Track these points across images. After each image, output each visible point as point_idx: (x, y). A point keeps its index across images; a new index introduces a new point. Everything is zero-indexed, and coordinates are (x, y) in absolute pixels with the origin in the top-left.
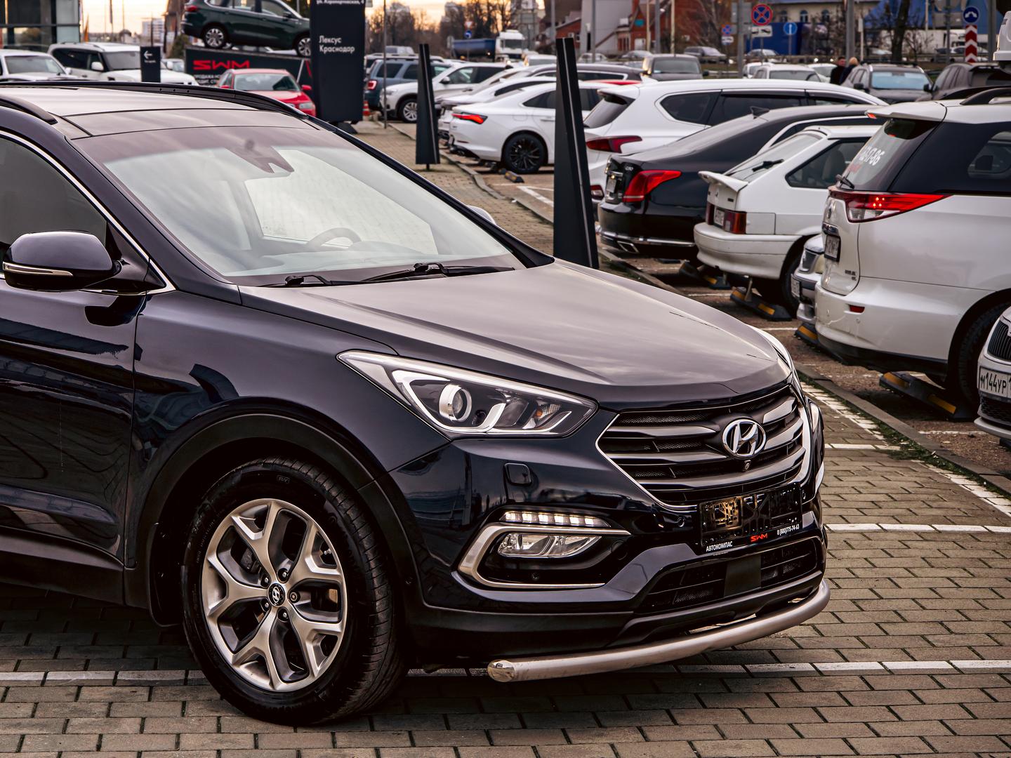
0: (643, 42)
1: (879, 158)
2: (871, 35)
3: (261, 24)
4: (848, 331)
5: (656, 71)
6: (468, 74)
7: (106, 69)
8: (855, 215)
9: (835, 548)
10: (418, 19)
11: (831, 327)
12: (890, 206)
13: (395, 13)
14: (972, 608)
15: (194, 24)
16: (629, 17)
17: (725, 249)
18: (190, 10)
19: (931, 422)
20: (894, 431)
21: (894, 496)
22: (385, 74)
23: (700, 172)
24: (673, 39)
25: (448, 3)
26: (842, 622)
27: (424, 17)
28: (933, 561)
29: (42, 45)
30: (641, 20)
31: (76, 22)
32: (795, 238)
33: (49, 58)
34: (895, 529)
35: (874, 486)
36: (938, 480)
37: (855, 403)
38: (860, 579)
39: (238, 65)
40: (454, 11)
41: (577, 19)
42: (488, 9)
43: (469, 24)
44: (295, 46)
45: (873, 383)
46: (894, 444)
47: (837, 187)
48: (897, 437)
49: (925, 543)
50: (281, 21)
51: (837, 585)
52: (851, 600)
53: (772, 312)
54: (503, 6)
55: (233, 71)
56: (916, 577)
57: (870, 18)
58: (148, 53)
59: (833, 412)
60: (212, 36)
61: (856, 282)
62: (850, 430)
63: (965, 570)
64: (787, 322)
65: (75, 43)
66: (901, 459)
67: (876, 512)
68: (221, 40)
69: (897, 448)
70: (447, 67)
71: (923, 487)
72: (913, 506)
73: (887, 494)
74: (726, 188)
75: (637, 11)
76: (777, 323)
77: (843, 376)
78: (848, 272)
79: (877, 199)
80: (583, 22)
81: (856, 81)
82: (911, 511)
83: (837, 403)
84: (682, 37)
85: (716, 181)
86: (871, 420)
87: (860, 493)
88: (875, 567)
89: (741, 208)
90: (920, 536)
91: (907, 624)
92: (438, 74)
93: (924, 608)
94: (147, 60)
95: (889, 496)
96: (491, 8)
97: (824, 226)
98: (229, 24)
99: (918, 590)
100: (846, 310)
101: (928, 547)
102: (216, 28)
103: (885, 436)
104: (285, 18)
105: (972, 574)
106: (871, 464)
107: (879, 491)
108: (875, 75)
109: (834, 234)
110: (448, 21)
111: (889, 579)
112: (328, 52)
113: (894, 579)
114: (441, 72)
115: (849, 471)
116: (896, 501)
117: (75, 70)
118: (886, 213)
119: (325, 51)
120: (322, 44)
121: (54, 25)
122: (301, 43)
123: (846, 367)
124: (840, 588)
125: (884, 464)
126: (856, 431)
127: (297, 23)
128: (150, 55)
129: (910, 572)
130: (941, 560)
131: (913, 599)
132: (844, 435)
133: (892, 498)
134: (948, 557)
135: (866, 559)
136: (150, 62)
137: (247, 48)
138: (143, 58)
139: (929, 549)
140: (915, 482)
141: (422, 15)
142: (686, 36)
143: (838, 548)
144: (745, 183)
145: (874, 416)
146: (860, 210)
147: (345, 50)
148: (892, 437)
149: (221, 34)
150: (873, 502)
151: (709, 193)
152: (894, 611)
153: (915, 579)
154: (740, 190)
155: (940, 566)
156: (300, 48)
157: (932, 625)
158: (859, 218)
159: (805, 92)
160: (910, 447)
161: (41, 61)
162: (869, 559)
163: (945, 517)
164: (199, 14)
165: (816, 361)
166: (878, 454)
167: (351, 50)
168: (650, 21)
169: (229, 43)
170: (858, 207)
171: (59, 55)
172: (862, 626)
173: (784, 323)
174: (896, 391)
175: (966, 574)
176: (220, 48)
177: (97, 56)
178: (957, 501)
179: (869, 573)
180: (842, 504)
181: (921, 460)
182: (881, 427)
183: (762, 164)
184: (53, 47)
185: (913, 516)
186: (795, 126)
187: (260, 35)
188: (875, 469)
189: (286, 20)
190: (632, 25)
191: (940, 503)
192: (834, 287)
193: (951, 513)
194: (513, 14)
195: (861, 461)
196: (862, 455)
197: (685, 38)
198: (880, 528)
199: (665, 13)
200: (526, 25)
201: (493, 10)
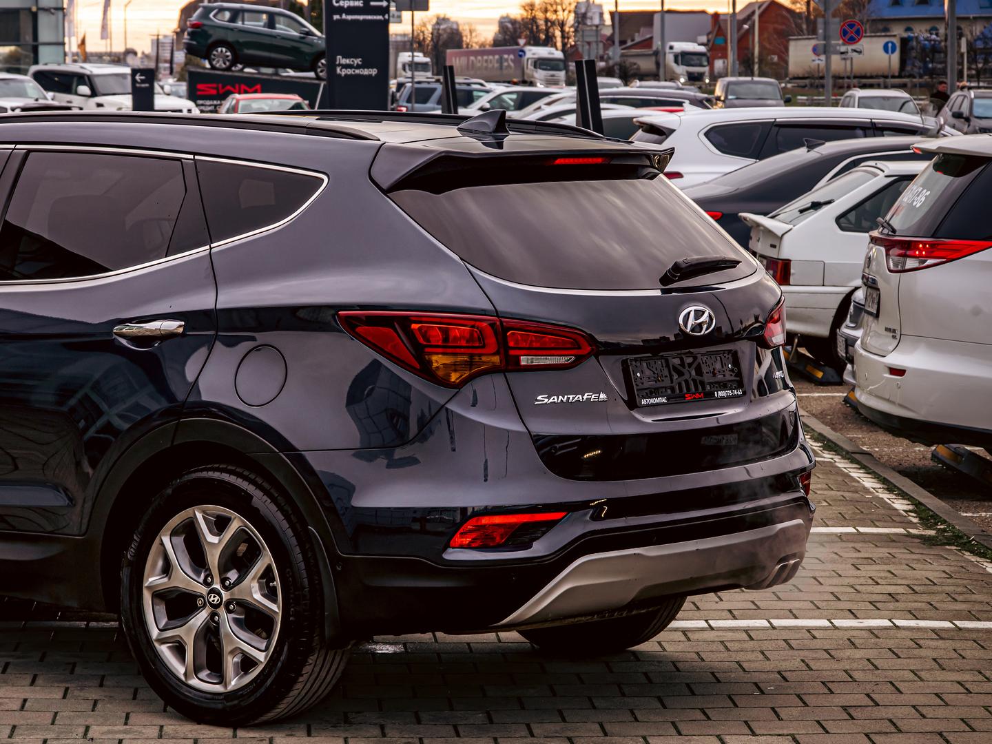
0: (724, 63)
1: (923, 199)
2: (983, 56)
3: (275, 42)
4: (887, 397)
5: (730, 97)
6: (511, 99)
7: (94, 94)
8: (896, 265)
9: (836, 647)
10: (466, 36)
11: (871, 393)
12: (935, 254)
13: (439, 29)
14: (980, 717)
15: (197, 42)
16: (708, 35)
18: (193, 26)
19: (983, 503)
20: (931, 513)
21: (915, 588)
22: (413, 100)
23: (740, 214)
24: (756, 60)
25: (503, 18)
26: (827, 732)
27: (474, 34)
28: (945, 663)
29: (22, 67)
30: (722, 37)
31: (61, 40)
32: (847, 290)
33: (29, 81)
34: (909, 625)
35: (896, 576)
36: (971, 569)
37: (892, 481)
38: (858, 683)
39: (247, 89)
40: (507, 28)
41: (648, 36)
42: (546, 25)
43: (524, 42)
44: (313, 68)
45: (923, 457)
46: (930, 528)
47: (879, 233)
48: (935, 519)
49: (941, 642)
50: (298, 39)
51: (829, 689)
52: (842, 707)
53: (820, 375)
54: (563, 21)
55: (237, 96)
56: (922, 680)
57: (981, 37)
58: (141, 75)
59: (866, 490)
60: (219, 56)
61: (897, 341)
62: (882, 511)
63: (980, 673)
64: (837, 387)
65: (59, 64)
66: (934, 545)
67: (892, 605)
68: (228, 61)
69: (932, 533)
70: (487, 92)
71: (952, 577)
72: (934, 599)
73: (908, 585)
74: (768, 232)
75: (717, 27)
76: (825, 388)
77: (892, 449)
78: (888, 330)
79: (921, 246)
80: (654, 39)
81: (955, 109)
82: (931, 605)
83: (873, 480)
84: (769, 58)
85: (758, 225)
86: (908, 499)
87: (878, 584)
88: (877, 669)
89: (785, 255)
90: (936, 633)
91: (900, 735)
92: (477, 99)
93: (924, 717)
94: (139, 83)
95: (911, 588)
96: (549, 24)
97: (863, 277)
98: (238, 42)
99: (921, 696)
100: (886, 373)
101: (943, 646)
102: (222, 47)
103: (921, 519)
104: (302, 35)
105: (987, 678)
106: (897, 551)
107: (900, 582)
108: (977, 101)
109: (874, 285)
110: (500, 39)
111: (891, 683)
112: (346, 75)
113: (896, 683)
114: (481, 97)
115: (871, 559)
116: (917, 593)
117: (59, 95)
118: (930, 262)
119: (343, 74)
120: (340, 65)
121: (35, 43)
122: (320, 64)
123: (896, 439)
124: (832, 692)
125: (913, 551)
126: (889, 512)
127: (315, 41)
128: (143, 77)
129: (916, 674)
130: (955, 661)
131: (914, 707)
132: (874, 517)
133: (913, 590)
134: (964, 658)
135: (868, 660)
136: (143, 85)
137: (264, 70)
138: (134, 81)
139: (943, 648)
140: (944, 572)
141: (471, 32)
142: (773, 56)
143: (839, 647)
144: (791, 226)
145: (912, 495)
146: (901, 259)
147: (366, 72)
148: (928, 520)
149: (229, 54)
150: (890, 594)
151: (751, 238)
152: (888, 720)
153: (921, 684)
154: (783, 235)
155: (953, 668)
156: (319, 70)
157: (929, 736)
158: (900, 268)
159: (871, 122)
160: (947, 532)
161: (19, 84)
162: (873, 661)
163: (969, 612)
164: (203, 30)
165: (863, 431)
166: (908, 539)
167: (374, 72)
169: (241, 64)
170: (899, 255)
171: (39, 77)
172: (849, 736)
173: (833, 387)
174: (949, 467)
175: (980, 678)
176: (229, 69)
177: (83, 79)
178: (987, 593)
179: (869, 677)
180: (853, 596)
181: (957, 546)
182: (919, 508)
183: (810, 205)
184: (34, 68)
185: (933, 611)
186: (854, 161)
187: (273, 55)
188: (901, 556)
189: (303, 38)
190: (710, 45)
191: (968, 596)
192: (875, 347)
193: (978, 607)
194: (575, 32)
195: (888, 547)
196: (890, 540)
197: (772, 59)
198: (892, 624)
199: (748, 31)
200: (589, 43)
201: (551, 26)
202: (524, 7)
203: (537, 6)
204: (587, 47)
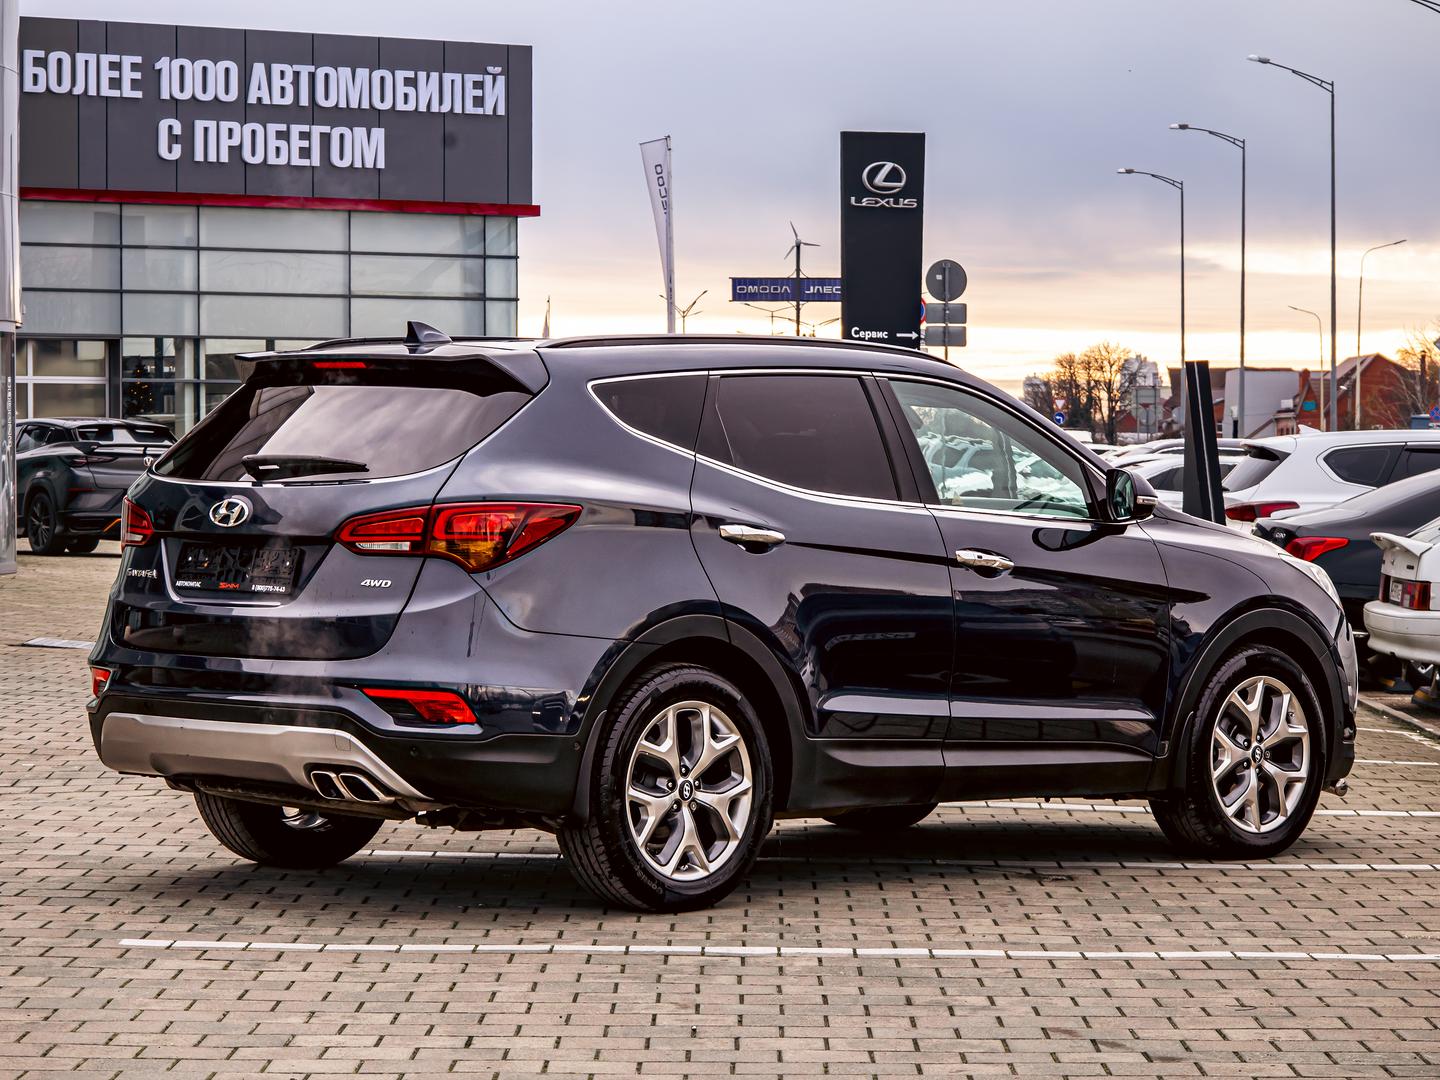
16: (1295, 398)
17: (1402, 629)
23: (1372, 535)
25: (1028, 379)
30: (1313, 401)
40: (1038, 388)
41: (1219, 400)
42: (1089, 385)
43: (1060, 403)
54: (1110, 381)
74: (1407, 551)
75: (1306, 388)
80: (1226, 404)
84: (1373, 427)
85: (1393, 545)
89: (1422, 577)
96: (1093, 383)
142: (1378, 425)
144: (1430, 545)
151: (1384, 562)
154: (1422, 554)
168: (1325, 405)
190: (1298, 408)
194: (1125, 393)
199: (1346, 392)
200: (1146, 406)
201: (1096, 386)
202: (1060, 363)
203: (1077, 359)
204: (1142, 410)
